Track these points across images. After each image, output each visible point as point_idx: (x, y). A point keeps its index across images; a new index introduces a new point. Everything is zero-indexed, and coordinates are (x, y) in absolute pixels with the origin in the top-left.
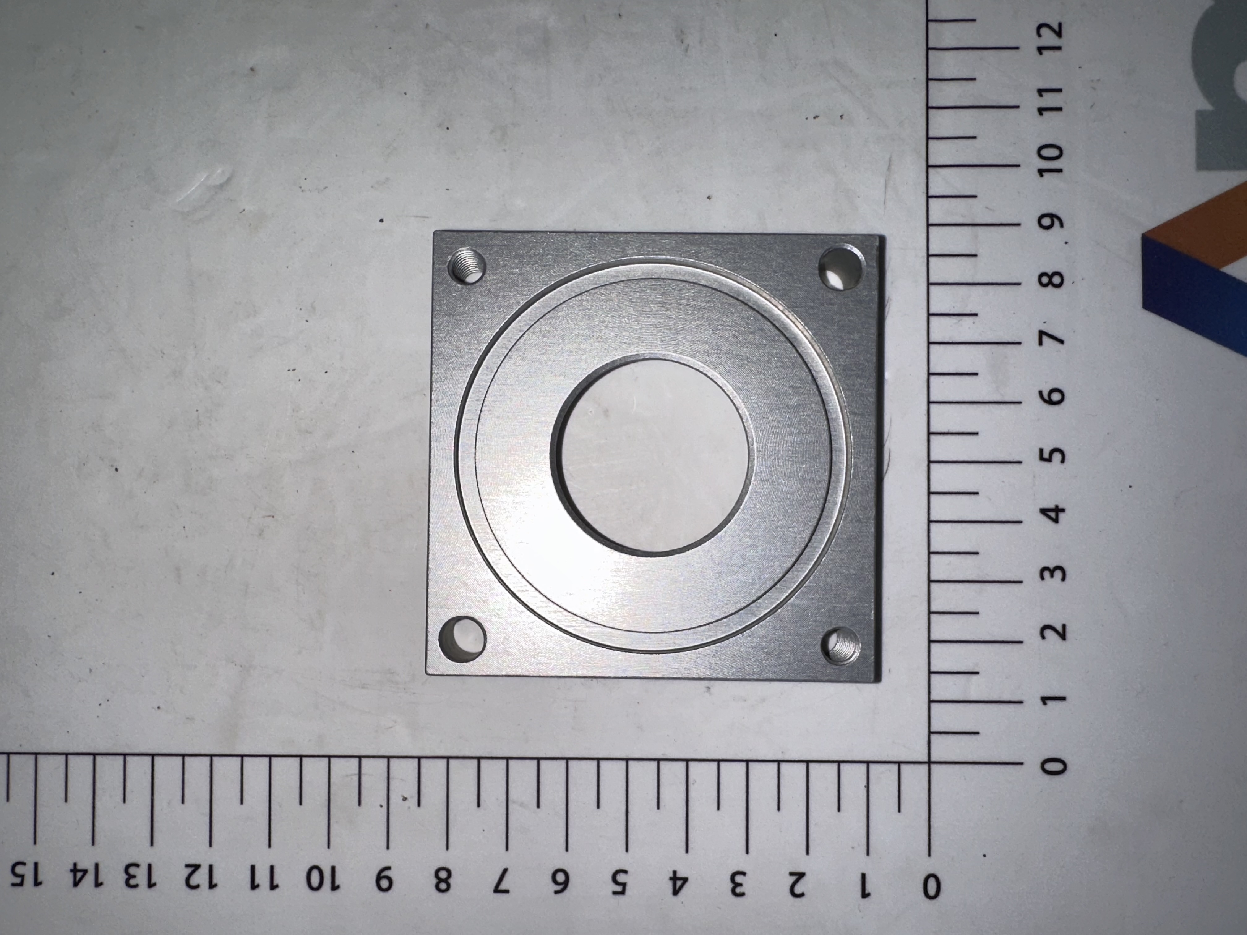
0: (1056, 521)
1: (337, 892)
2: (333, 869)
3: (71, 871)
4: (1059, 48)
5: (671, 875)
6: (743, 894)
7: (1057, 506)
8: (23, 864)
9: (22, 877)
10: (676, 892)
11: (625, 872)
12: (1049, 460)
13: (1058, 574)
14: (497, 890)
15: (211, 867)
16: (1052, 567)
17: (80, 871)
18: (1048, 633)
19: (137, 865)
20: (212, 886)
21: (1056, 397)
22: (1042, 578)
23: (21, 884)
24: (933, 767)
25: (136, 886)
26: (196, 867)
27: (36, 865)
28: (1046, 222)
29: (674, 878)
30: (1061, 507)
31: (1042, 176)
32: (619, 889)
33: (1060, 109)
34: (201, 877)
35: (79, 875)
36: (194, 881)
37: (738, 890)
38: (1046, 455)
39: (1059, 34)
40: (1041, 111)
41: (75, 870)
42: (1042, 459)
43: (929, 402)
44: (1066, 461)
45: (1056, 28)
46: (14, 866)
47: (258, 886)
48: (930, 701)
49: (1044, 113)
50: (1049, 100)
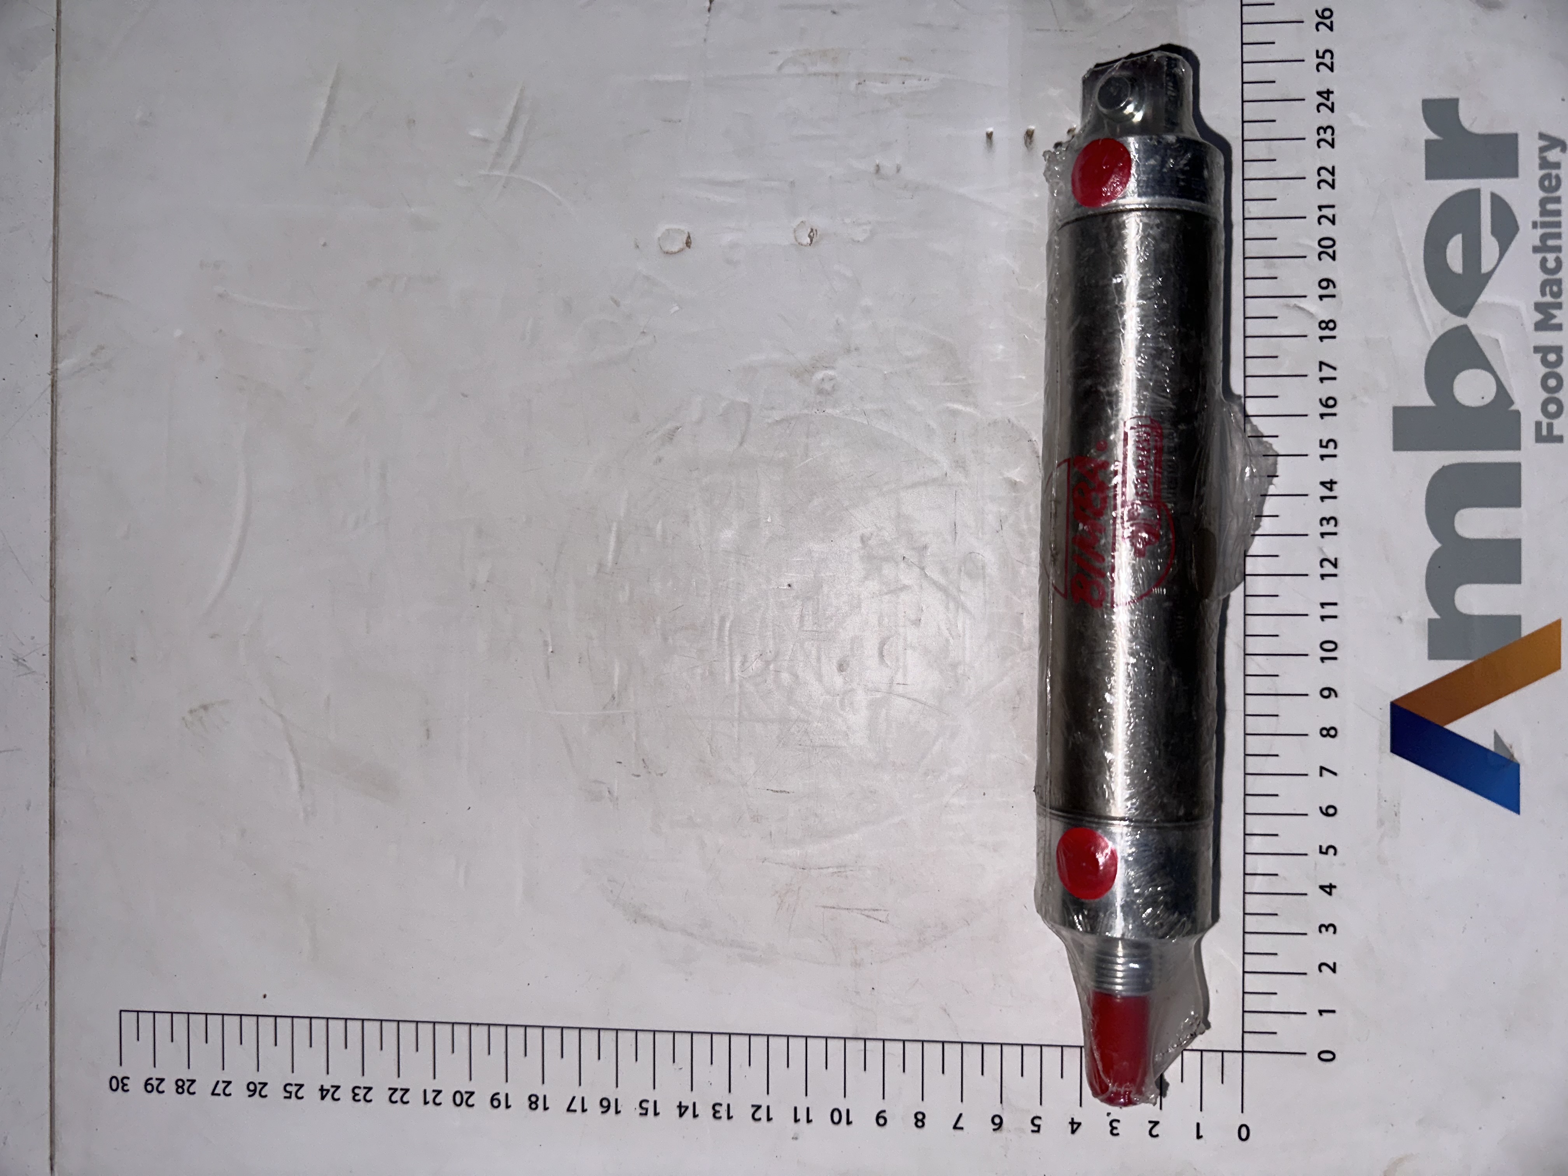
0: (1330, 894)
1: (851, 1126)
2: (848, 1111)
3: (678, 1106)
4: (1335, 575)
5: (1070, 1120)
6: (1118, 1134)
7: (1331, 884)
8: (647, 1101)
9: (647, 1109)
10: (1073, 1132)
11: (1040, 1118)
12: (1326, 853)
13: (1331, 929)
14: (955, 1127)
15: (768, 1108)
16: (1327, 924)
17: (684, 1107)
18: (1324, 968)
19: (721, 1105)
20: (769, 1119)
21: (1331, 811)
22: (1320, 931)
23: (646, 1114)
24: (1246, 1055)
25: (720, 1118)
26: (759, 1107)
27: (655, 1102)
28: (1326, 693)
29: (1072, 1123)
30: (1333, 884)
31: (1323, 662)
32: (1036, 1129)
33: (1335, 617)
34: (761, 1114)
35: (683, 1110)
36: (757, 1116)
37: (1115, 1132)
38: (1324, 850)
39: (1335, 565)
40: (1323, 618)
41: (680, 1106)
42: (1321, 852)
43: (1245, 814)
44: (1337, 853)
45: (1333, 560)
46: (641, 1103)
47: (799, 1120)
48: (1244, 1012)
49: (1325, 619)
50: (1329, 611)
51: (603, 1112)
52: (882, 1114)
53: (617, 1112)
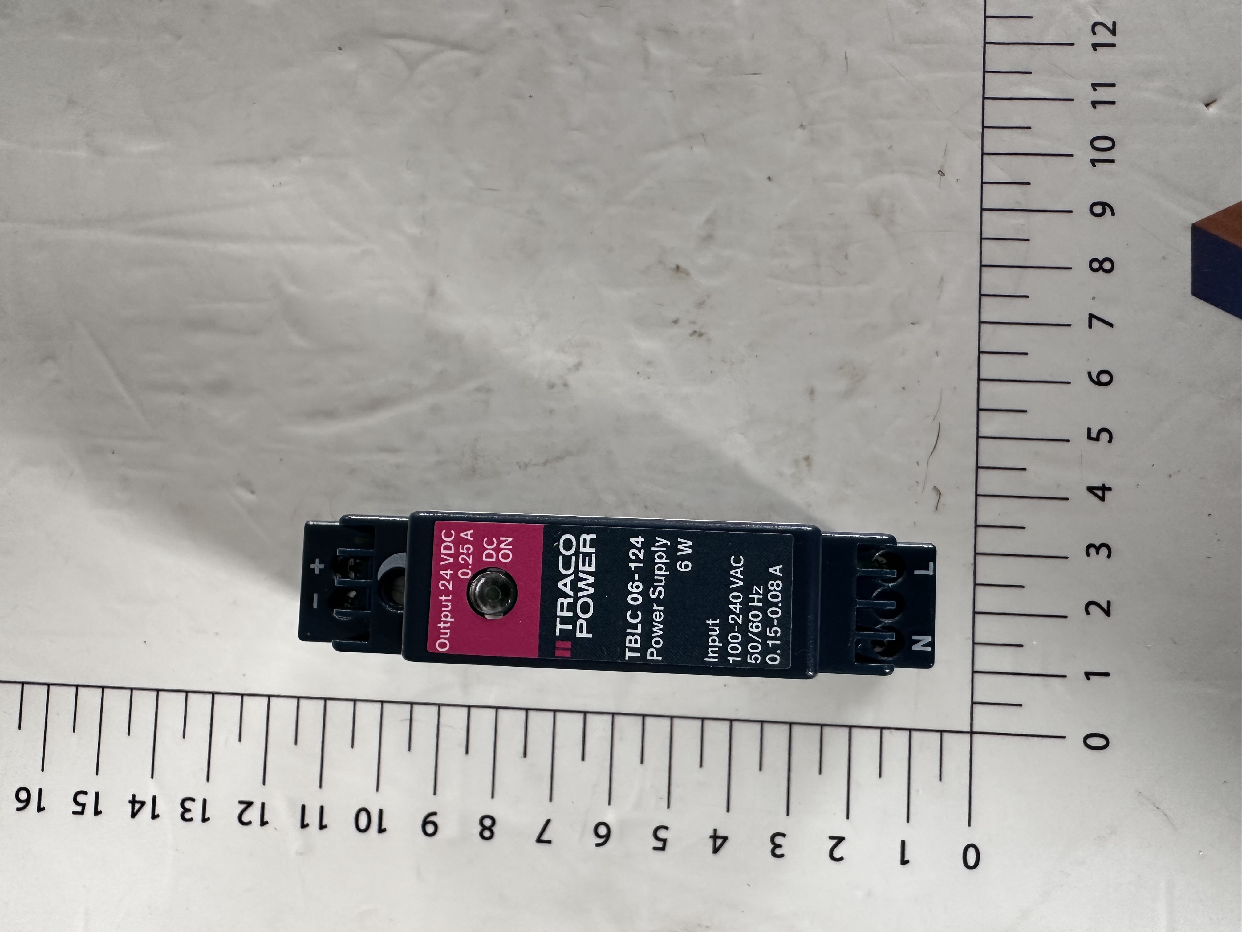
51: (18, 809)
52: (432, 818)
53: (40, 809)
